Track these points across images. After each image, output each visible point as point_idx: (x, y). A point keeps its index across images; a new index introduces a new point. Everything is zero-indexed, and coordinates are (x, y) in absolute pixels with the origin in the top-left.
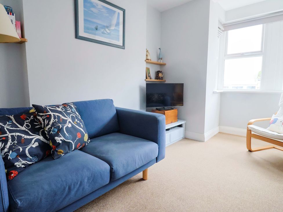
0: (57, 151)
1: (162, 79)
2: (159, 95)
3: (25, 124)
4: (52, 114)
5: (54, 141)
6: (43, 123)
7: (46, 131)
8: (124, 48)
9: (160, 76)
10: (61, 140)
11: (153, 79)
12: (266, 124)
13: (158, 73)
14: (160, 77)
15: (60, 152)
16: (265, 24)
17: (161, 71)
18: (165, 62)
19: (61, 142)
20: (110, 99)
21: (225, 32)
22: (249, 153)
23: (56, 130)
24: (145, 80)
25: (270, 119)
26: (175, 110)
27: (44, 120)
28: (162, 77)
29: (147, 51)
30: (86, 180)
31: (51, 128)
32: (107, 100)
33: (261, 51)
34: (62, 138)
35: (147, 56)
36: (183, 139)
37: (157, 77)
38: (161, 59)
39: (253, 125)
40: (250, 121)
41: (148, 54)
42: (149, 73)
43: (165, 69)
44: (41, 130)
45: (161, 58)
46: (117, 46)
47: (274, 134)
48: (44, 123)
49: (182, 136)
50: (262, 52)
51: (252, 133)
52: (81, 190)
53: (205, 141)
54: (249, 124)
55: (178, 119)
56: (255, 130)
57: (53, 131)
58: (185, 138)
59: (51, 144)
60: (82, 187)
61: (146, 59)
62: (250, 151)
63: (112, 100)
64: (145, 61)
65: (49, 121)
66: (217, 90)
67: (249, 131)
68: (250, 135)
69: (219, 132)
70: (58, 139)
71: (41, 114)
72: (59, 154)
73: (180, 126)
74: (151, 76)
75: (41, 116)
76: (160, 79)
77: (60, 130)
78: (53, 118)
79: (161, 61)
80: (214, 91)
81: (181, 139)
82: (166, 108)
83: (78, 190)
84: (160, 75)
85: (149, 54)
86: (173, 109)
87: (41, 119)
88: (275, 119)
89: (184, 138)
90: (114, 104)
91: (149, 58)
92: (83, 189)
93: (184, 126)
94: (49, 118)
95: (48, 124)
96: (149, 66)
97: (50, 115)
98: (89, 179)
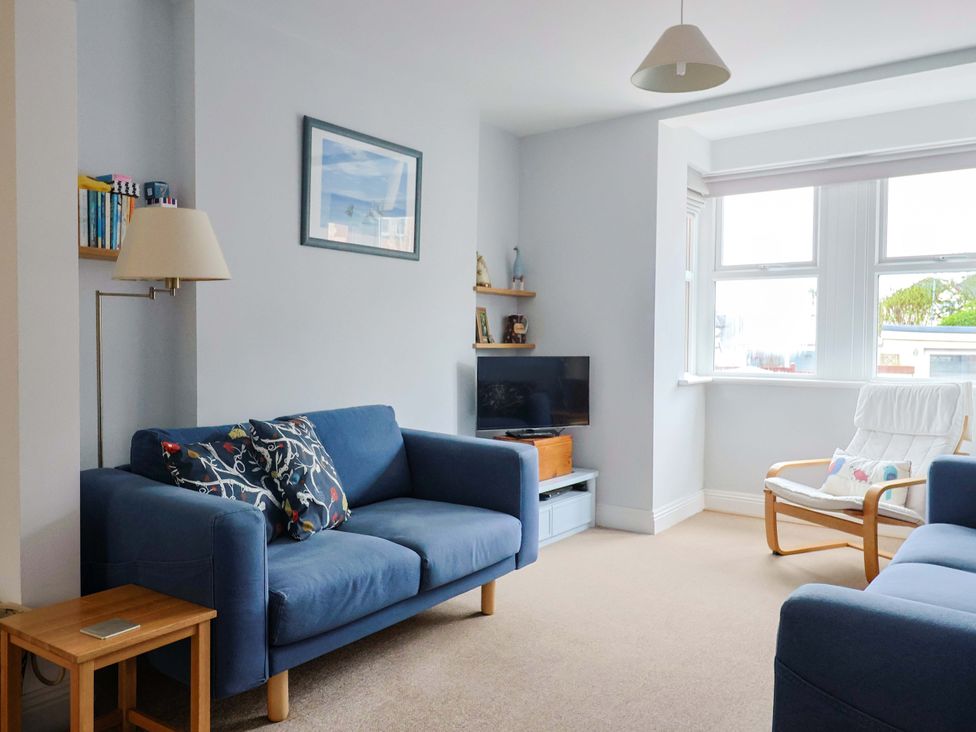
0: (301, 524)
1: (523, 342)
2: (511, 390)
3: (237, 462)
4: (287, 440)
5: (296, 502)
6: (269, 460)
7: (278, 479)
8: (415, 256)
9: (516, 331)
10: (308, 500)
11: (497, 344)
12: (818, 474)
13: (510, 321)
14: (516, 334)
15: (308, 526)
16: (820, 187)
17: (521, 317)
18: (531, 290)
19: (307, 504)
20: (384, 406)
21: (714, 199)
22: (774, 557)
23: (298, 478)
24: (474, 346)
25: (829, 463)
26: (565, 437)
27: (272, 455)
28: (523, 335)
29: (479, 259)
30: (380, 576)
31: (288, 472)
32: (378, 407)
33: (814, 263)
34: (310, 496)
35: (479, 272)
36: (591, 528)
37: (509, 336)
38: (521, 279)
39: (779, 476)
40: (773, 467)
41: (481, 267)
42: (485, 324)
43: (531, 311)
44: (263, 478)
45: (520, 275)
46: (398, 255)
47: (819, 499)
48: (274, 462)
49: (587, 519)
50: (815, 265)
51: (779, 500)
52: (372, 594)
53: (656, 532)
54: (771, 474)
55: (573, 466)
56: (786, 493)
57: (293, 479)
58: (597, 526)
59: (288, 509)
60: (373, 588)
61: (477, 285)
62: (777, 553)
63: (390, 408)
64: (474, 289)
65: (285, 457)
66: (697, 374)
67: (771, 495)
68: (774, 506)
69: (704, 510)
70: (304, 497)
71: (267, 441)
72: (306, 530)
73: (580, 487)
74: (490, 333)
75: (266, 446)
76: (517, 342)
77: (304, 478)
78: (290, 450)
79: (519, 286)
80: (680, 379)
81: (583, 528)
82: (537, 432)
83: (367, 592)
84: (518, 328)
85: (485, 267)
86: (557, 434)
87: (265, 452)
88: (839, 460)
89: (593, 525)
90: (398, 419)
91: (485, 279)
92: (375, 593)
93: (592, 486)
94: (283, 449)
95: (282, 464)
96: (486, 304)
97: (284, 443)
98: (384, 574)
